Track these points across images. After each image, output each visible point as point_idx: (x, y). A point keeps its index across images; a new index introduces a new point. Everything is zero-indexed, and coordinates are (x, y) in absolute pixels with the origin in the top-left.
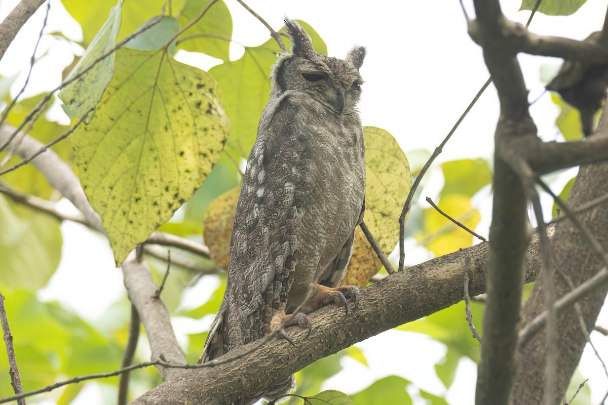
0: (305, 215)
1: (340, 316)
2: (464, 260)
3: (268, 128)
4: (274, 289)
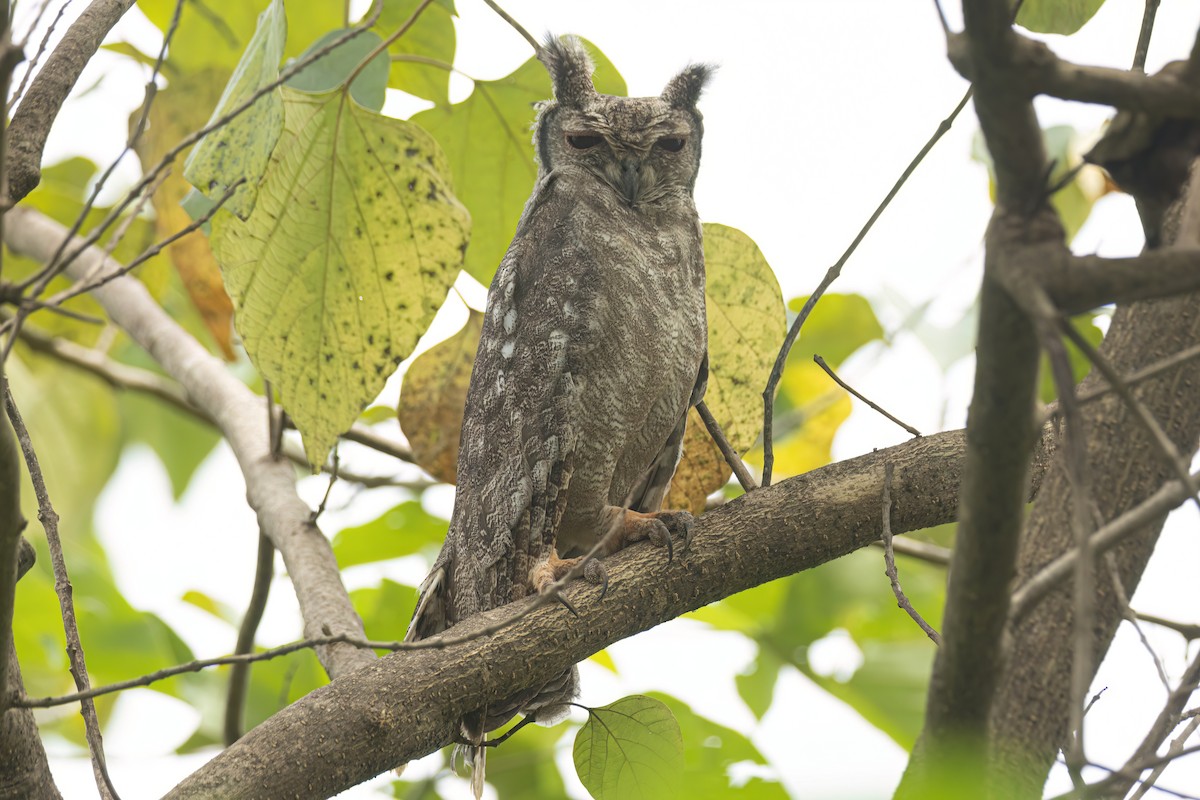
0: (587, 389)
1: (658, 564)
2: (881, 469)
3: (525, 234)
4: (532, 522)
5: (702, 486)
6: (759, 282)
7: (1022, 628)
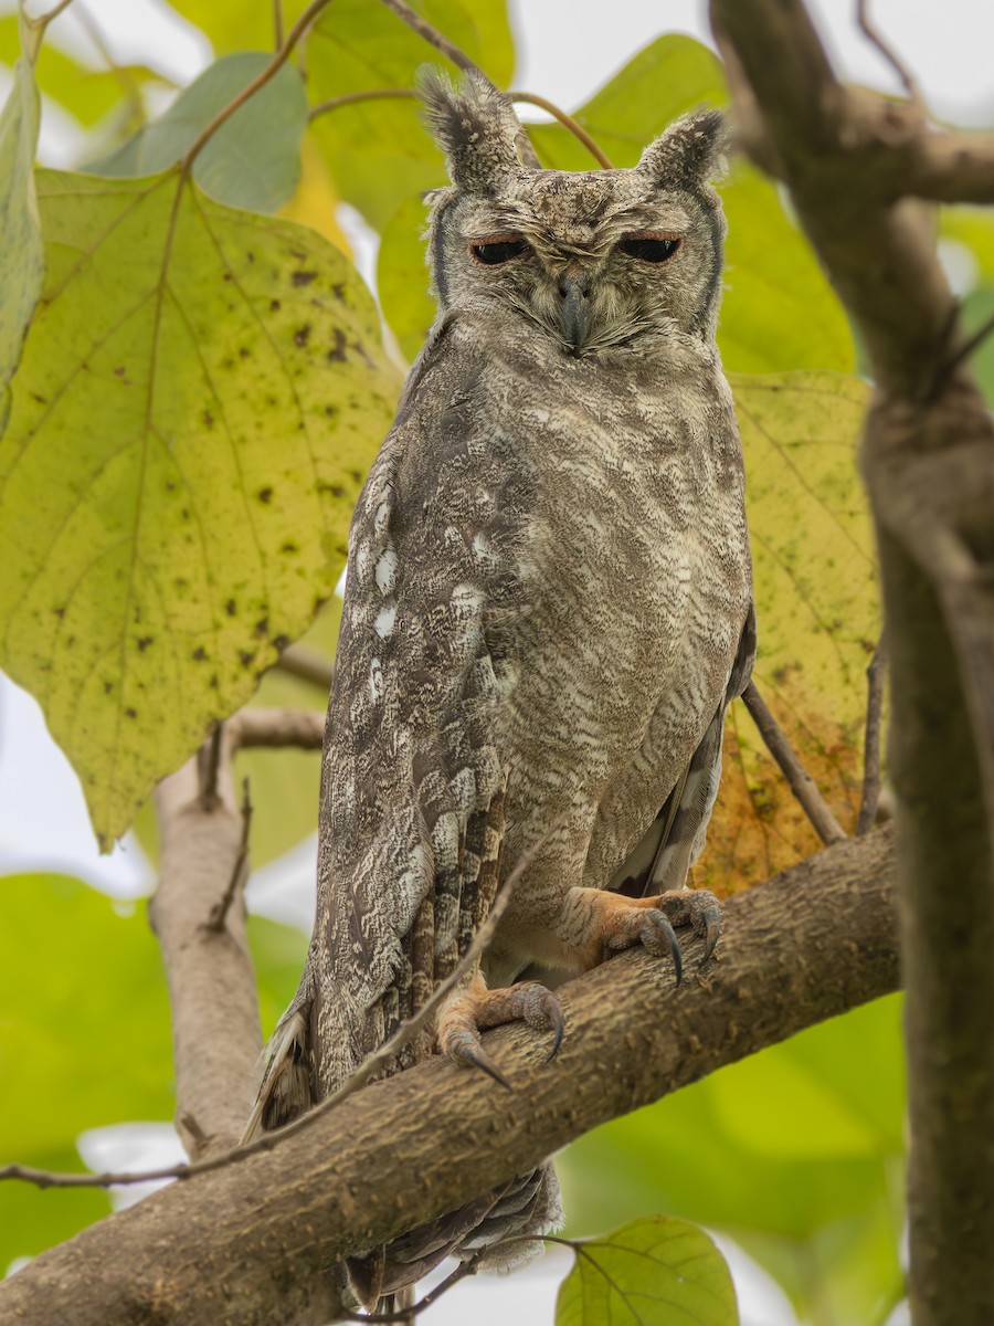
4: (438, 920)
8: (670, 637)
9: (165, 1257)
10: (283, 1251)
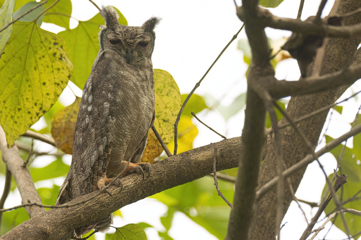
0: (117, 121)
1: (139, 180)
2: (213, 150)
3: (95, 71)
4: (98, 165)
5: (153, 155)
6: (173, 88)
7: (259, 202)
8: (142, 115)
9: (49, 224)
10: (70, 224)
